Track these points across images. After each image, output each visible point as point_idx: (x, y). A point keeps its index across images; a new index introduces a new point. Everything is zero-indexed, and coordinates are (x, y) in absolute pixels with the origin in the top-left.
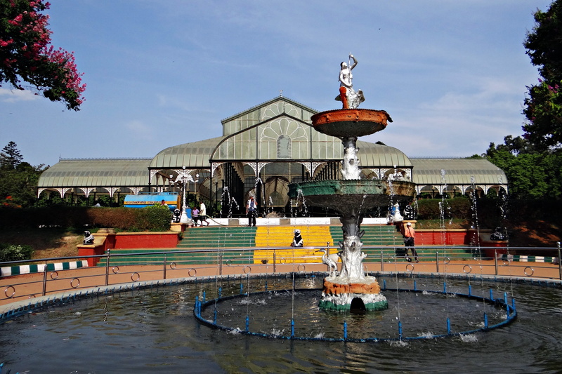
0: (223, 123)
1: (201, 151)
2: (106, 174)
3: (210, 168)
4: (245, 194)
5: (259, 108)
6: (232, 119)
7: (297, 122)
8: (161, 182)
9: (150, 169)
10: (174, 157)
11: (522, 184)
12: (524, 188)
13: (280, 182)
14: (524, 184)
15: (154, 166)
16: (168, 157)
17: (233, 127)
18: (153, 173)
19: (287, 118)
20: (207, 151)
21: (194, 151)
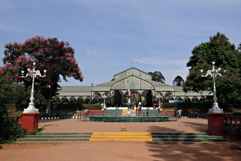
0: (114, 76)
1: (107, 86)
2: (75, 92)
3: (110, 91)
4: (122, 98)
5: (126, 71)
6: (117, 75)
7: (137, 78)
8: (94, 95)
9: (92, 92)
10: (99, 88)
11: (234, 95)
12: (235, 96)
13: (135, 94)
14: (235, 95)
15: (93, 91)
16: (97, 88)
17: (117, 78)
18: (93, 93)
19: (133, 77)
20: (109, 86)
21: (105, 86)
